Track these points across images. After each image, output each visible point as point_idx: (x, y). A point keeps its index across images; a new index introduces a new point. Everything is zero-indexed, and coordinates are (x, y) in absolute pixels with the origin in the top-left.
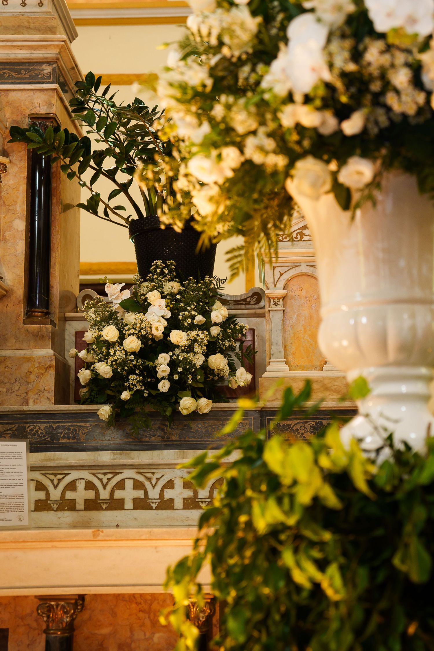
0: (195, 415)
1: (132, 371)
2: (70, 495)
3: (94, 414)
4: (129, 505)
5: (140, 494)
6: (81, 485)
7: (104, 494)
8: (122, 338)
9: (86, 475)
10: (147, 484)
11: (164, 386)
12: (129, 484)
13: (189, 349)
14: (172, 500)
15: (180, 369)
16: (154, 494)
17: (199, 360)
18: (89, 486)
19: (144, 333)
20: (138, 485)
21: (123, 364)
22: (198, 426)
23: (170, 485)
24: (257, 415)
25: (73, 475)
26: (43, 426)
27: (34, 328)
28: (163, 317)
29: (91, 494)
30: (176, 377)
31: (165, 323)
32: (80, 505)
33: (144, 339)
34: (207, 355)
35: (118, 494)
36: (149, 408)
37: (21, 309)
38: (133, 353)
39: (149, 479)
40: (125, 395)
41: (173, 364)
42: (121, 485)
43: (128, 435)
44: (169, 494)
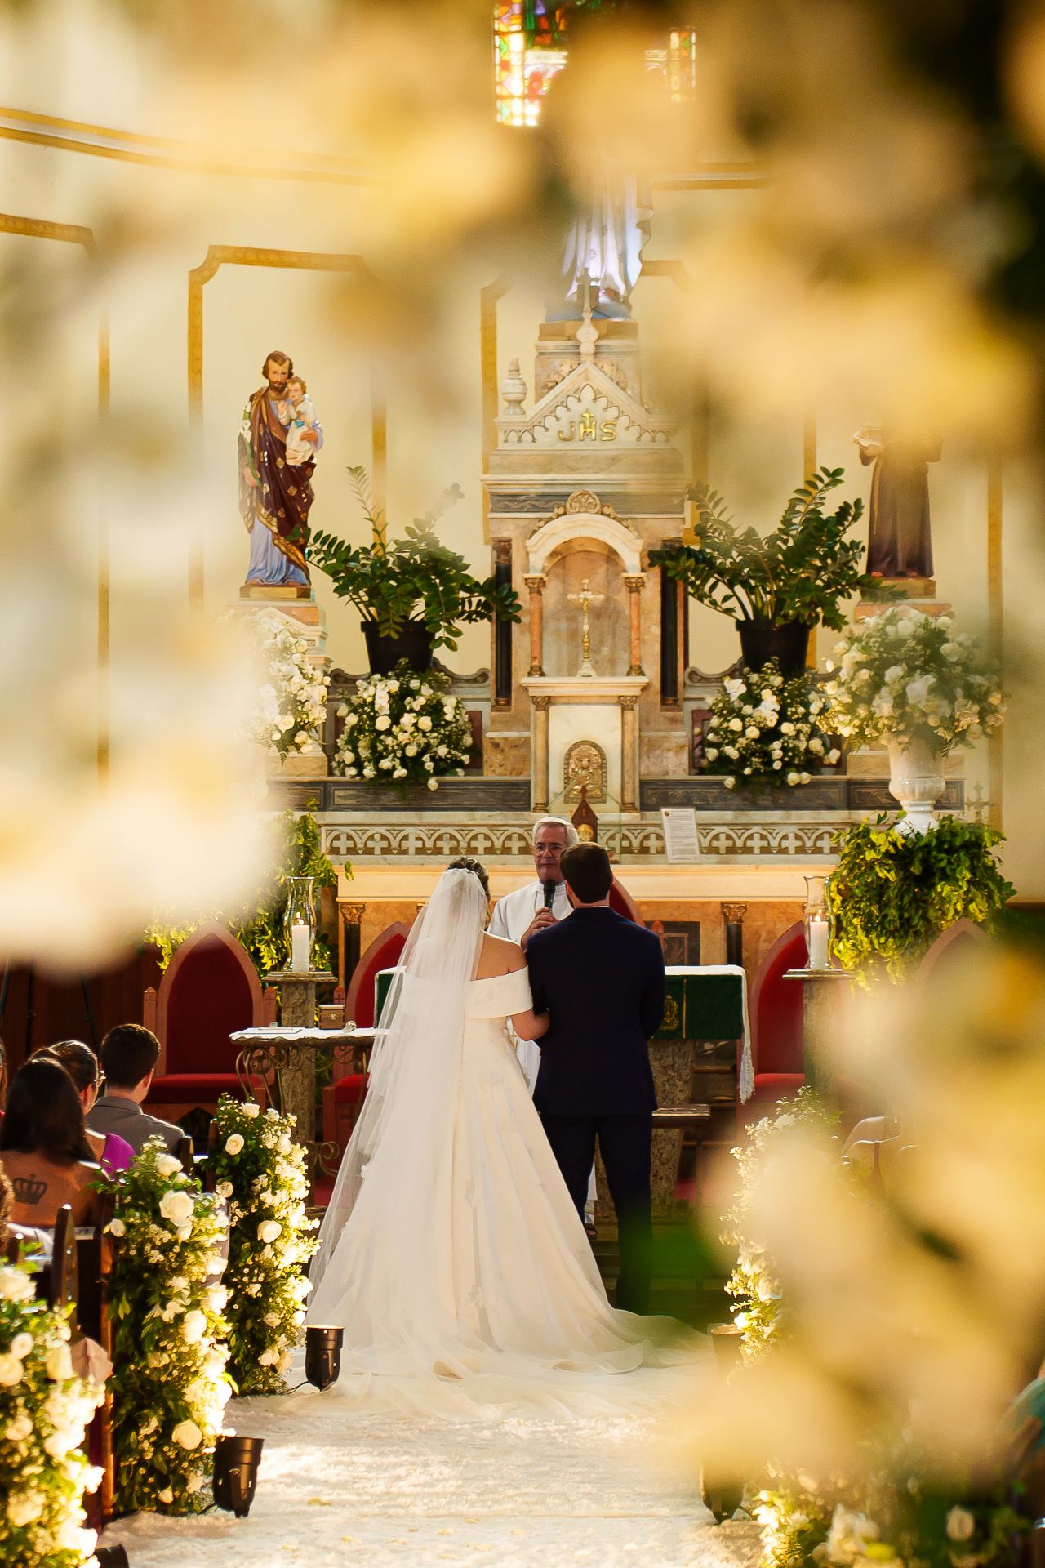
0: (799, 786)
1: (753, 754)
2: (715, 844)
3: (721, 784)
4: (757, 850)
5: (765, 843)
6: (722, 837)
7: (739, 844)
8: (745, 728)
9: (726, 830)
10: (769, 837)
11: (777, 765)
12: (757, 837)
13: (797, 737)
14: (787, 848)
15: (790, 754)
16: (774, 843)
17: (802, 746)
18: (729, 837)
19: (762, 725)
20: (763, 837)
21: (747, 748)
22: (799, 793)
23: (785, 837)
24: (845, 785)
25: (717, 830)
26: (681, 791)
27: (669, 714)
28: (774, 710)
29: (730, 843)
30: (786, 759)
31: (777, 716)
32: (723, 850)
33: (760, 729)
34: (808, 740)
35: (749, 844)
36: (763, 779)
37: (658, 698)
38: (754, 740)
39: (771, 833)
40: (747, 771)
41: (783, 749)
42: (751, 837)
43: (745, 799)
44: (785, 844)
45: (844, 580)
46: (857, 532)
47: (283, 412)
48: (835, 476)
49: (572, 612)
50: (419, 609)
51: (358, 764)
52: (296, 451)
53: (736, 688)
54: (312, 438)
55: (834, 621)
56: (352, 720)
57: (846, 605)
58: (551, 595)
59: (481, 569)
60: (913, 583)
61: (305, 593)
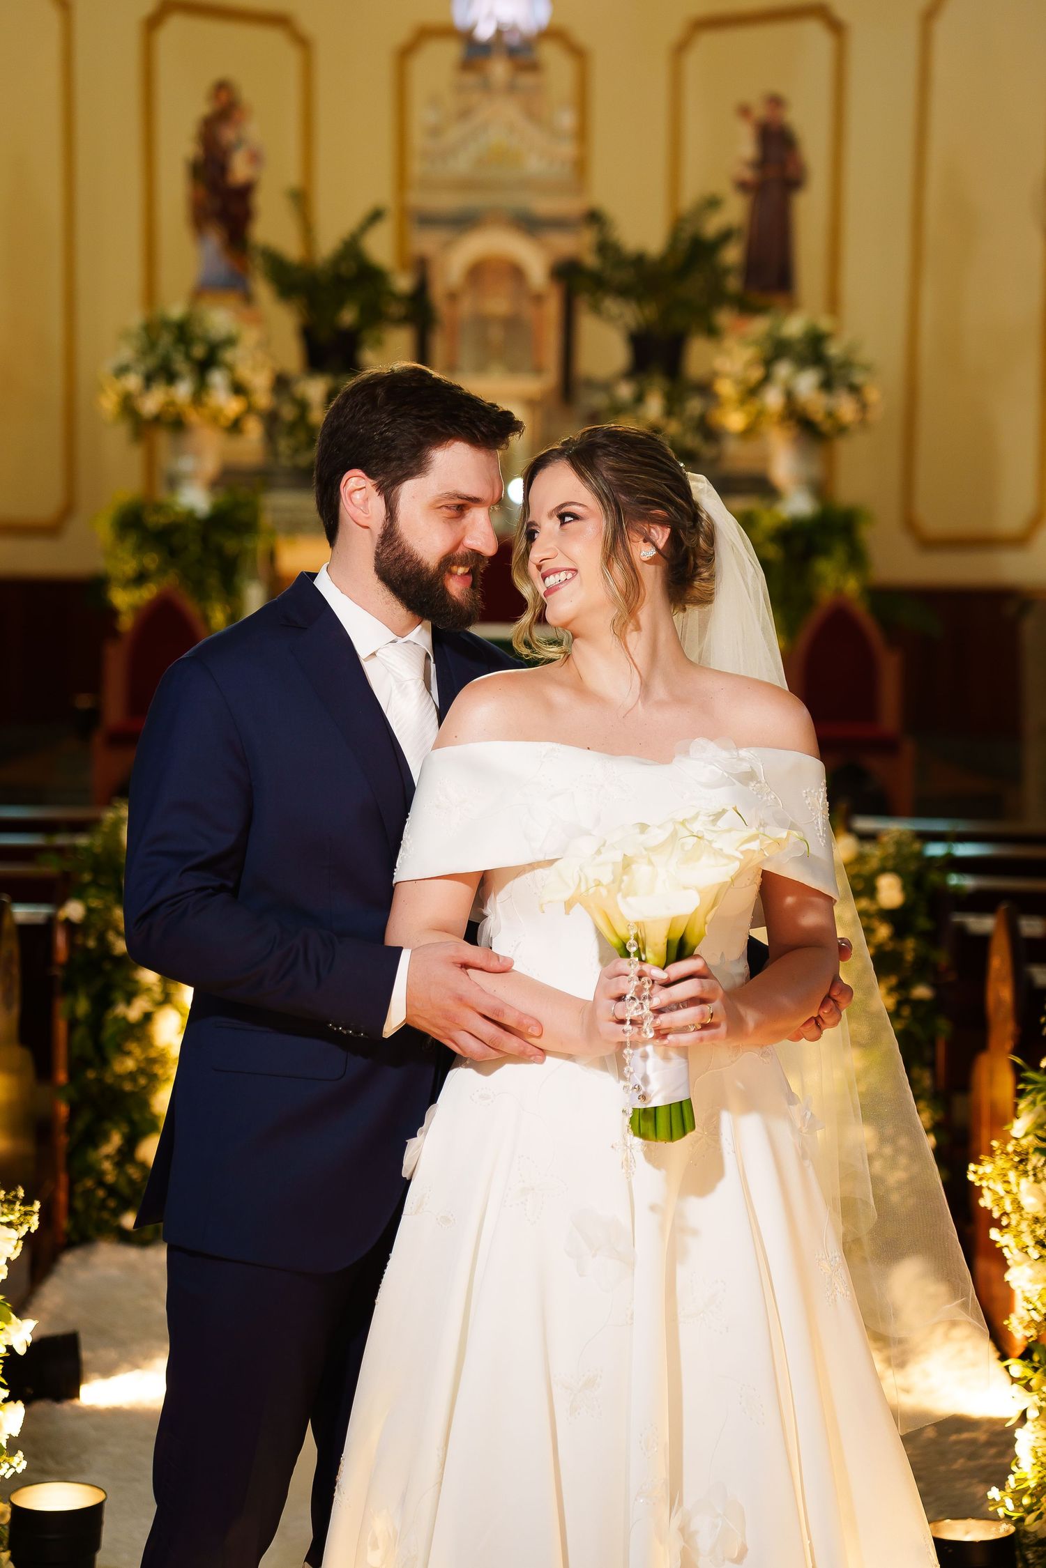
27: (566, 411)
28: (659, 410)
37: (558, 401)
45: (717, 297)
46: (732, 255)
47: (228, 134)
49: (482, 321)
50: (348, 316)
51: (296, 451)
52: (240, 169)
53: (625, 391)
54: (255, 158)
55: (712, 332)
56: (288, 413)
58: (466, 306)
59: (403, 283)
60: (778, 300)
61: (248, 298)
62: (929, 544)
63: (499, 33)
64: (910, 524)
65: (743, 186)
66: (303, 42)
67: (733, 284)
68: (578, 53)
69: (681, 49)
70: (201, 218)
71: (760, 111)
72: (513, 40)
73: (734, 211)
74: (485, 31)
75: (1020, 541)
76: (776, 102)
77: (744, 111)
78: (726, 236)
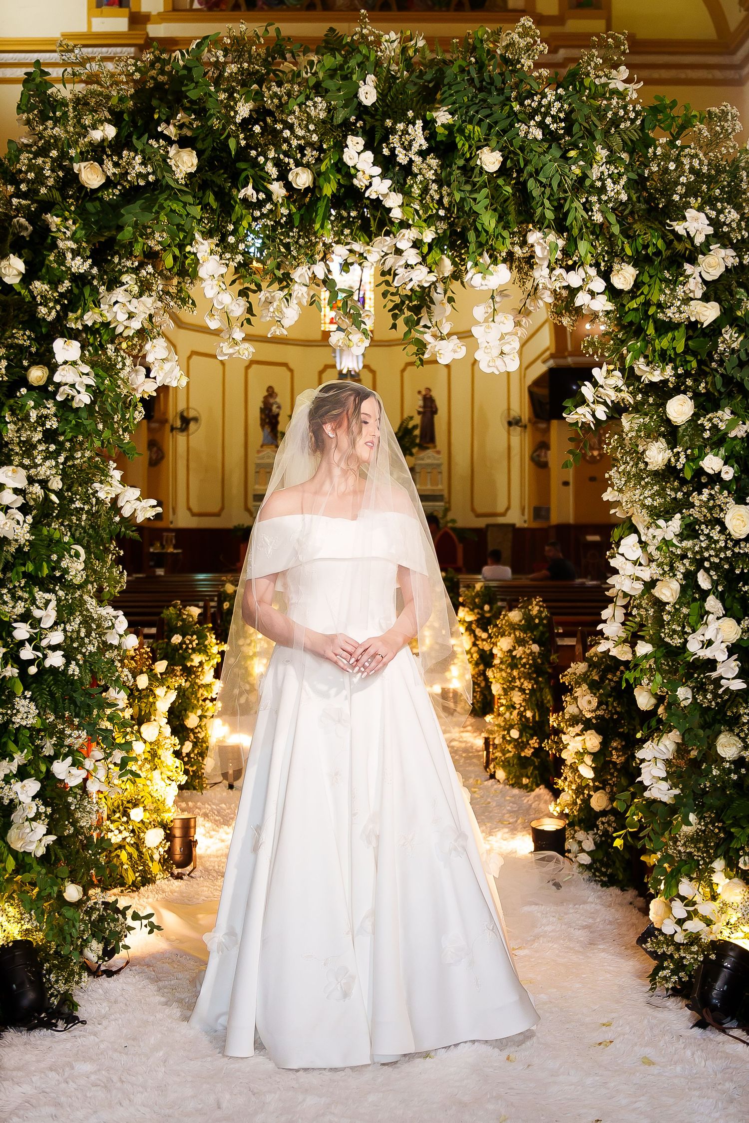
45: (414, 445)
46: (417, 432)
47: (271, 401)
48: (411, 418)
52: (275, 411)
54: (279, 407)
57: (415, 450)
60: (430, 445)
61: (277, 446)
62: (478, 516)
63: (349, 371)
64: (473, 510)
65: (419, 413)
66: (291, 371)
67: (418, 441)
68: (373, 372)
69: (403, 370)
70: (263, 425)
71: (424, 393)
72: (353, 373)
73: (417, 420)
74: (345, 372)
75: (503, 514)
76: (429, 390)
77: (419, 392)
78: (415, 427)
